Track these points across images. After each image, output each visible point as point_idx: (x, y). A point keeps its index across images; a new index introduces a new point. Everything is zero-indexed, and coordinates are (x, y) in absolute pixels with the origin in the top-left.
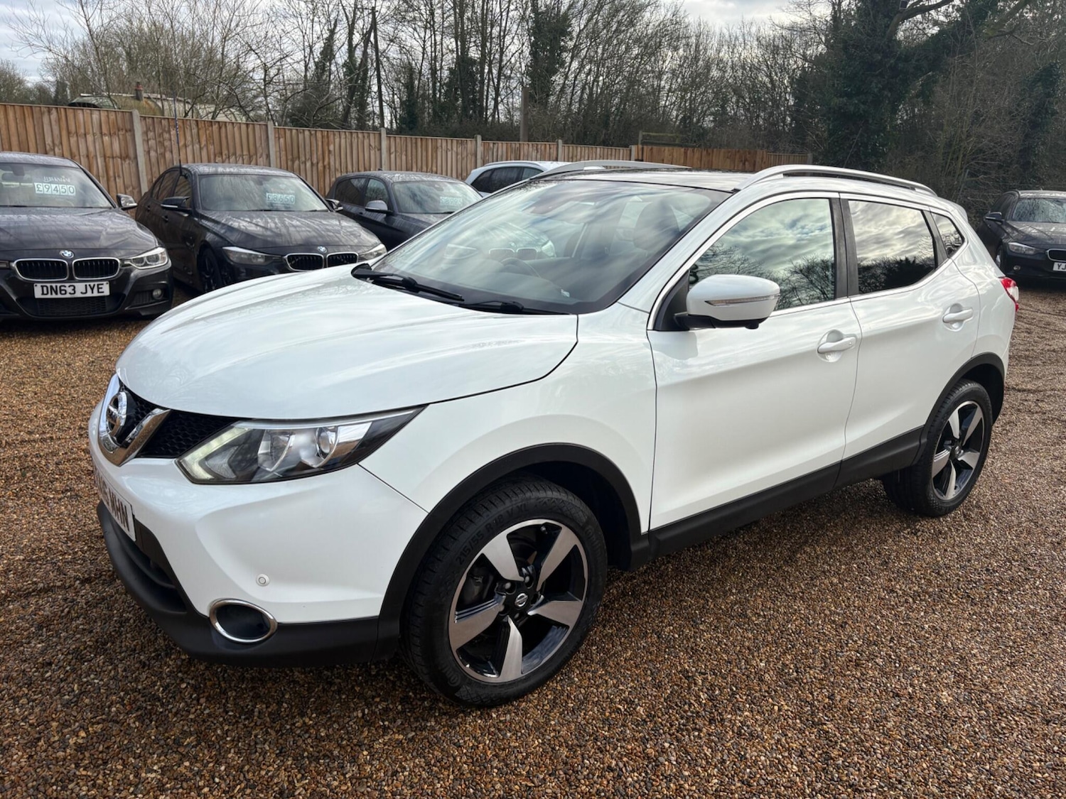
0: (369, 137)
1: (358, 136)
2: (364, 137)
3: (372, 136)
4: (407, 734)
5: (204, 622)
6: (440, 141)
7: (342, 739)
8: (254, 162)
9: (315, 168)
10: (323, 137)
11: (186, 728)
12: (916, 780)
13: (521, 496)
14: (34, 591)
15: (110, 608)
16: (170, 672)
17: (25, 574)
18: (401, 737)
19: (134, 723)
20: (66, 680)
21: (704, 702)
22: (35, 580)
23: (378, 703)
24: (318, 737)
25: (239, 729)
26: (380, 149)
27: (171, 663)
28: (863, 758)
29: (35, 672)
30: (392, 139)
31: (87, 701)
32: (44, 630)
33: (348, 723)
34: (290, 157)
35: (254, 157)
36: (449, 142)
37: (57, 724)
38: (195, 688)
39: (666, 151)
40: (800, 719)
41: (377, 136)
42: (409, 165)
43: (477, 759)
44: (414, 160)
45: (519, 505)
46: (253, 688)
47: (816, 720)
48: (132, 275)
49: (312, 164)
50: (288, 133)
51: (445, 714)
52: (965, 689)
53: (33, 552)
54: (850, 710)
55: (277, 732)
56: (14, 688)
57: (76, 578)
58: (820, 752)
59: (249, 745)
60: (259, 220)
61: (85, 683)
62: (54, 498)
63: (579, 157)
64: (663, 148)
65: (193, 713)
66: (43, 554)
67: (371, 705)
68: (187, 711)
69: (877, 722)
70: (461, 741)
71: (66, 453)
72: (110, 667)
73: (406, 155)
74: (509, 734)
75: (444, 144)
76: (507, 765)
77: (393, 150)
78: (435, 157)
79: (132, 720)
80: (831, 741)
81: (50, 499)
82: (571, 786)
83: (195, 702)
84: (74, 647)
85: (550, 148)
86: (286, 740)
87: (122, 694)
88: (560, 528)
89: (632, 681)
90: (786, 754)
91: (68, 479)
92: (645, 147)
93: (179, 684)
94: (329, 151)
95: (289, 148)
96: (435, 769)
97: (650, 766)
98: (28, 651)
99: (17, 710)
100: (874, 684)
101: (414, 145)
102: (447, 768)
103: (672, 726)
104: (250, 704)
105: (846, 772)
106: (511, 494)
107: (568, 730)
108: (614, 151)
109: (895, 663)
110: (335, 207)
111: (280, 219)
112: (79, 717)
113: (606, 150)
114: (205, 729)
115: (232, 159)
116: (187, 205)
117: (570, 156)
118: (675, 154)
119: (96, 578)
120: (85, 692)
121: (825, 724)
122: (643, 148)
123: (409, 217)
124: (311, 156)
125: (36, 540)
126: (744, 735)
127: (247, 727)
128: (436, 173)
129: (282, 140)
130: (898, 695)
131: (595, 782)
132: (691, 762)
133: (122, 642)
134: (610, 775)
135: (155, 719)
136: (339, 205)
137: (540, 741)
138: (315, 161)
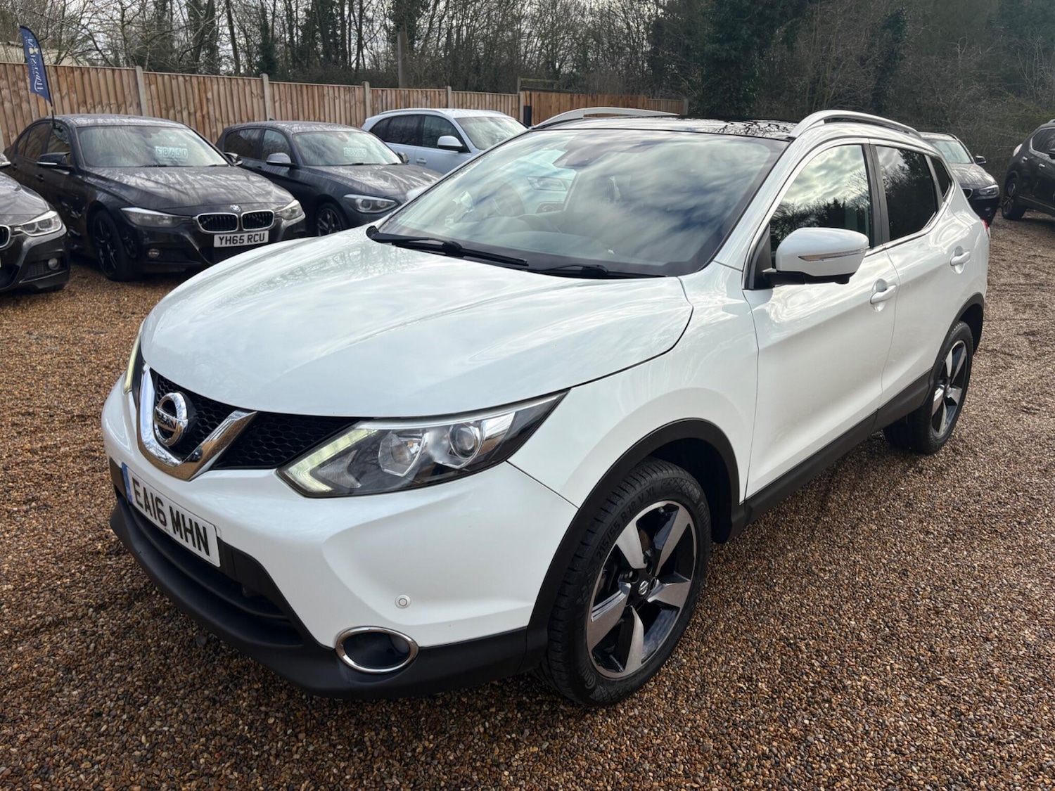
0: (250, 83)
1: (238, 84)
2: (244, 83)
3: (253, 82)
4: (541, 745)
5: (329, 655)
6: (326, 88)
7: (475, 760)
8: (123, 110)
9: (192, 117)
10: (199, 83)
11: (295, 771)
12: (1045, 725)
13: (648, 478)
14: (42, 626)
15: (141, 637)
16: (249, 706)
17: (22, 607)
18: (536, 749)
19: (232, 773)
20: (127, 731)
21: (818, 669)
22: (39, 613)
23: (496, 714)
24: (448, 761)
25: (357, 765)
26: (263, 97)
27: (245, 695)
28: (989, 709)
29: (86, 726)
30: (275, 86)
31: (164, 754)
32: (74, 672)
33: (472, 741)
34: (163, 105)
35: (123, 106)
36: (336, 89)
37: (140, 787)
38: (286, 722)
39: (553, 97)
40: (915, 677)
41: (259, 82)
42: (296, 115)
43: (626, 763)
44: (300, 109)
45: (648, 489)
46: (353, 714)
47: (930, 675)
48: (25, 243)
49: (189, 114)
50: (160, 79)
51: (570, 716)
52: (1041, 626)
53: (22, 578)
54: (954, 661)
55: (400, 761)
56: (68, 751)
57: (88, 606)
58: (949, 708)
59: (375, 781)
60: (157, 176)
61: (153, 732)
62: (19, 511)
63: (468, 104)
64: (550, 94)
65: (297, 752)
66: (35, 580)
67: (490, 717)
68: (288, 750)
69: (983, 669)
70: (601, 746)
71: (10, 456)
72: (175, 710)
73: (292, 104)
74: (646, 731)
75: (331, 92)
76: (659, 766)
77: (277, 98)
78: (322, 105)
79: (229, 771)
80: (954, 696)
81: (15, 512)
82: (734, 781)
83: (293, 739)
84: (122, 690)
85: (439, 95)
86: (415, 770)
87: (203, 740)
88: (677, 508)
89: (739, 655)
90: (920, 716)
91: (25, 487)
92: (533, 93)
93: (265, 720)
94: (207, 99)
95: (162, 94)
96: (588, 781)
97: (802, 748)
98: (64, 701)
99: (82, 776)
100: (962, 631)
101: (299, 92)
102: (600, 779)
103: (801, 700)
104: (356, 732)
105: (981, 726)
106: (639, 478)
107: (703, 717)
108: (502, 97)
109: (969, 607)
110: (234, 161)
111: (181, 175)
112: (163, 776)
113: (495, 97)
114: (317, 769)
115: (99, 108)
116: (66, 161)
117: (460, 103)
118: (561, 100)
119: (111, 604)
120: (156, 744)
121: (940, 679)
122: (531, 95)
123: (318, 171)
124: (187, 104)
125: (18, 564)
126: (872, 701)
127: (364, 761)
128: (325, 121)
129: (153, 87)
130: (988, 639)
131: (757, 774)
132: (839, 737)
133: (174, 677)
134: (768, 764)
135: (255, 765)
136: (238, 159)
137: (681, 734)
138: (192, 110)
